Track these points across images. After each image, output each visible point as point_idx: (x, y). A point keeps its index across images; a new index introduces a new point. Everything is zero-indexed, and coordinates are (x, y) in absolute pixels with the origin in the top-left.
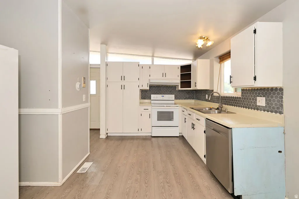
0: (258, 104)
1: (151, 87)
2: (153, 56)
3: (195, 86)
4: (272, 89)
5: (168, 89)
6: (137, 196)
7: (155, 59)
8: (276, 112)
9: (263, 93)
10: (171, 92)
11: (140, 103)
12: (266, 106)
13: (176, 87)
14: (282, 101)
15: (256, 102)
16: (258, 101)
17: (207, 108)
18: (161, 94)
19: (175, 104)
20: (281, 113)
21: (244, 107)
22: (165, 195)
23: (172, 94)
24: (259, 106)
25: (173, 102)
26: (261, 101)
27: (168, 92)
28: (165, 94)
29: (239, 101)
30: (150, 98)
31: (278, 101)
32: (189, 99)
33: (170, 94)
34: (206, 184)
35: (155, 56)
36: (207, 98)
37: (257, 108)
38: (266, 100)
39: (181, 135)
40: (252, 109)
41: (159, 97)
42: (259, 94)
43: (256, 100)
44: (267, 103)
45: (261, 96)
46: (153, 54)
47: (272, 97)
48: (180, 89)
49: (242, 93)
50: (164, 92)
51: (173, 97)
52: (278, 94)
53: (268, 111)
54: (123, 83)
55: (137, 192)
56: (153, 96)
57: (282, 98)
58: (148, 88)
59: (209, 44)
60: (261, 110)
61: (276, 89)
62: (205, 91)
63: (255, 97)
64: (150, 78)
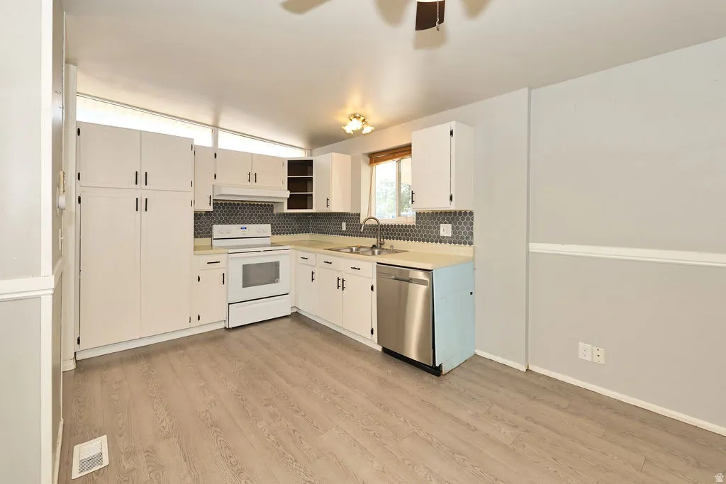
0: (442, 233)
1: (218, 204)
2: (216, 127)
3: (328, 206)
4: (460, 212)
5: (254, 212)
6: (300, 437)
7: (221, 134)
8: (465, 243)
9: (448, 219)
10: (261, 218)
11: (195, 248)
12: (452, 237)
13: (272, 206)
14: (472, 229)
15: (438, 232)
16: (441, 230)
17: (354, 248)
18: (236, 222)
19: (273, 245)
20: (471, 244)
21: (419, 240)
22: (346, 412)
23: (263, 222)
24: (443, 237)
25: (268, 241)
26: (446, 230)
27: (254, 218)
28: (248, 223)
29: (412, 231)
30: (209, 234)
31: (468, 229)
32: (300, 233)
33: (259, 222)
34: (390, 371)
35: (220, 126)
36: (344, 228)
37: (441, 240)
38: (453, 228)
39: (295, 310)
40: (432, 242)
41: (234, 229)
42: (443, 219)
43: (439, 228)
44: (454, 232)
45: (445, 223)
46: (217, 119)
47: (460, 224)
48: (286, 210)
49: (417, 219)
50: (250, 218)
51: (266, 228)
52: (468, 219)
53: (455, 243)
54: (142, 192)
55: (294, 431)
56: (218, 230)
57: (472, 224)
58: (211, 209)
59: (367, 130)
60: (445, 243)
61: (465, 213)
62: (341, 216)
63: (437, 224)
64: (215, 182)
